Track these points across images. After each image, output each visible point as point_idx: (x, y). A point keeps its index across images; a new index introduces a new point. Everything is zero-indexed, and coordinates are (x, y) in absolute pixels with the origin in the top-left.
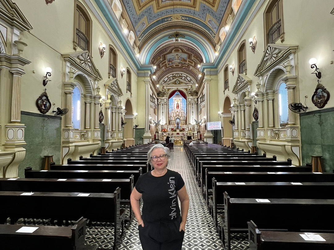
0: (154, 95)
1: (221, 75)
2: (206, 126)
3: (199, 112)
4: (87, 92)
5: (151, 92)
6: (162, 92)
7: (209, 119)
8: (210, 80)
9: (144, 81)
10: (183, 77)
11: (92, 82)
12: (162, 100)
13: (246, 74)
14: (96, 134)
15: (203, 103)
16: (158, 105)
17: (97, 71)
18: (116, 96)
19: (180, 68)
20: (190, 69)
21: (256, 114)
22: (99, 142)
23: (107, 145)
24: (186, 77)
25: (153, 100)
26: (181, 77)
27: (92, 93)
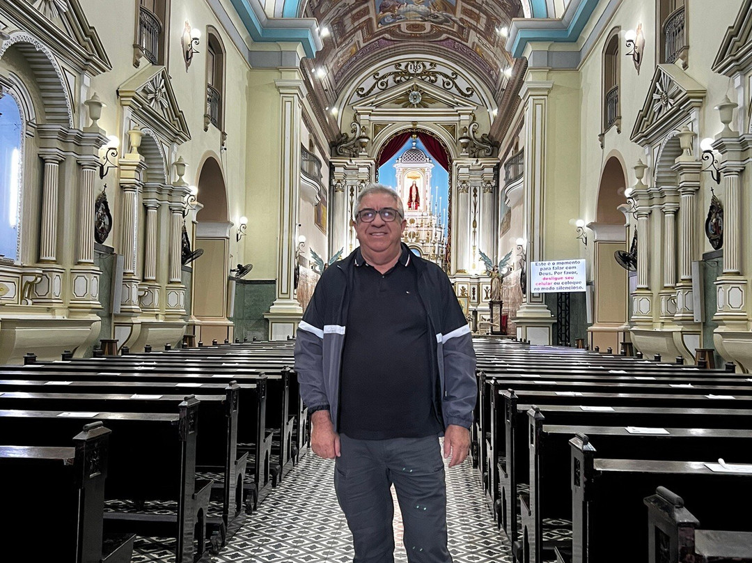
0: (316, 148)
1: (594, 67)
2: (523, 279)
3: (499, 223)
4: (47, 117)
5: (304, 136)
6: (351, 135)
7: (538, 251)
8: (549, 90)
9: (278, 88)
10: (440, 78)
11: (71, 79)
12: (349, 173)
13: (685, 66)
14: (81, 283)
15: (518, 186)
16: (333, 189)
17: (89, 35)
18: (164, 139)
19: (427, 37)
20: (469, 44)
21: (716, 224)
22: (94, 317)
23: (121, 335)
24: (452, 79)
25: (311, 168)
26: (429, 75)
27: (68, 121)
